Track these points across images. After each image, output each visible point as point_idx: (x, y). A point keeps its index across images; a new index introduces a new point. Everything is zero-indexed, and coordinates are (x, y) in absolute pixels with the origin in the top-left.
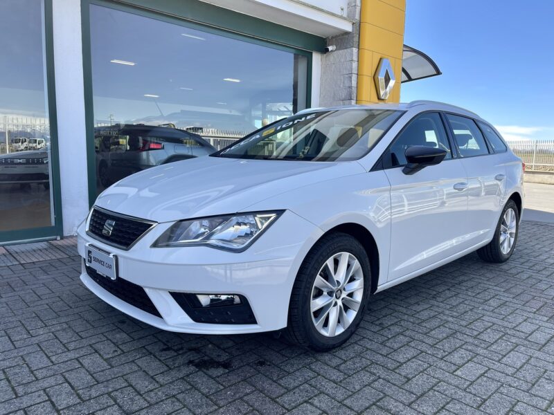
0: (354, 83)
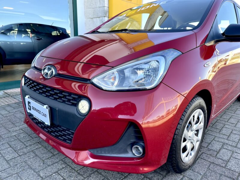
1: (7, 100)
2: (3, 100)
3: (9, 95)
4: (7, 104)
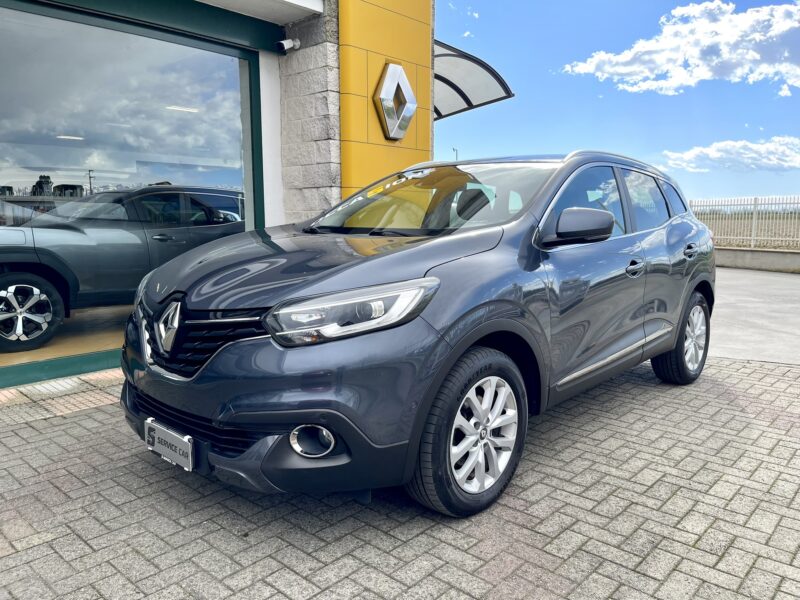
0: (333, 110)
1: (91, 399)
2: (81, 399)
3: (93, 387)
4: (93, 406)
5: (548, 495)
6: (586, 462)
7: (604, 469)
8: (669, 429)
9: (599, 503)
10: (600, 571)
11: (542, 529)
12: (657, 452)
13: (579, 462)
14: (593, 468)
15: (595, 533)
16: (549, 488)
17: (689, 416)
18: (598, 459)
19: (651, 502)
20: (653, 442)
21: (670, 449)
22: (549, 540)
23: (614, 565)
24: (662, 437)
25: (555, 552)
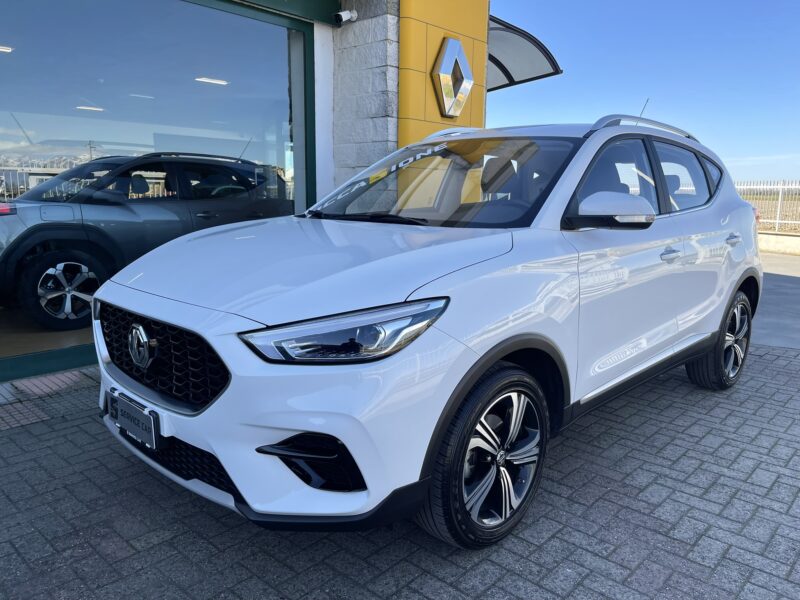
0: (392, 85)
5: (668, 497)
6: (693, 461)
7: (715, 468)
8: (765, 426)
9: (725, 507)
10: (753, 581)
11: (677, 534)
12: (761, 450)
13: (685, 461)
14: (704, 467)
15: (733, 540)
16: (667, 490)
17: (779, 412)
18: (706, 458)
19: (776, 506)
20: (753, 440)
21: (773, 447)
22: (688, 547)
23: (765, 575)
24: (760, 434)
25: (699, 560)
